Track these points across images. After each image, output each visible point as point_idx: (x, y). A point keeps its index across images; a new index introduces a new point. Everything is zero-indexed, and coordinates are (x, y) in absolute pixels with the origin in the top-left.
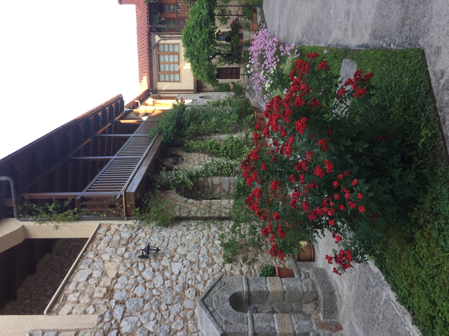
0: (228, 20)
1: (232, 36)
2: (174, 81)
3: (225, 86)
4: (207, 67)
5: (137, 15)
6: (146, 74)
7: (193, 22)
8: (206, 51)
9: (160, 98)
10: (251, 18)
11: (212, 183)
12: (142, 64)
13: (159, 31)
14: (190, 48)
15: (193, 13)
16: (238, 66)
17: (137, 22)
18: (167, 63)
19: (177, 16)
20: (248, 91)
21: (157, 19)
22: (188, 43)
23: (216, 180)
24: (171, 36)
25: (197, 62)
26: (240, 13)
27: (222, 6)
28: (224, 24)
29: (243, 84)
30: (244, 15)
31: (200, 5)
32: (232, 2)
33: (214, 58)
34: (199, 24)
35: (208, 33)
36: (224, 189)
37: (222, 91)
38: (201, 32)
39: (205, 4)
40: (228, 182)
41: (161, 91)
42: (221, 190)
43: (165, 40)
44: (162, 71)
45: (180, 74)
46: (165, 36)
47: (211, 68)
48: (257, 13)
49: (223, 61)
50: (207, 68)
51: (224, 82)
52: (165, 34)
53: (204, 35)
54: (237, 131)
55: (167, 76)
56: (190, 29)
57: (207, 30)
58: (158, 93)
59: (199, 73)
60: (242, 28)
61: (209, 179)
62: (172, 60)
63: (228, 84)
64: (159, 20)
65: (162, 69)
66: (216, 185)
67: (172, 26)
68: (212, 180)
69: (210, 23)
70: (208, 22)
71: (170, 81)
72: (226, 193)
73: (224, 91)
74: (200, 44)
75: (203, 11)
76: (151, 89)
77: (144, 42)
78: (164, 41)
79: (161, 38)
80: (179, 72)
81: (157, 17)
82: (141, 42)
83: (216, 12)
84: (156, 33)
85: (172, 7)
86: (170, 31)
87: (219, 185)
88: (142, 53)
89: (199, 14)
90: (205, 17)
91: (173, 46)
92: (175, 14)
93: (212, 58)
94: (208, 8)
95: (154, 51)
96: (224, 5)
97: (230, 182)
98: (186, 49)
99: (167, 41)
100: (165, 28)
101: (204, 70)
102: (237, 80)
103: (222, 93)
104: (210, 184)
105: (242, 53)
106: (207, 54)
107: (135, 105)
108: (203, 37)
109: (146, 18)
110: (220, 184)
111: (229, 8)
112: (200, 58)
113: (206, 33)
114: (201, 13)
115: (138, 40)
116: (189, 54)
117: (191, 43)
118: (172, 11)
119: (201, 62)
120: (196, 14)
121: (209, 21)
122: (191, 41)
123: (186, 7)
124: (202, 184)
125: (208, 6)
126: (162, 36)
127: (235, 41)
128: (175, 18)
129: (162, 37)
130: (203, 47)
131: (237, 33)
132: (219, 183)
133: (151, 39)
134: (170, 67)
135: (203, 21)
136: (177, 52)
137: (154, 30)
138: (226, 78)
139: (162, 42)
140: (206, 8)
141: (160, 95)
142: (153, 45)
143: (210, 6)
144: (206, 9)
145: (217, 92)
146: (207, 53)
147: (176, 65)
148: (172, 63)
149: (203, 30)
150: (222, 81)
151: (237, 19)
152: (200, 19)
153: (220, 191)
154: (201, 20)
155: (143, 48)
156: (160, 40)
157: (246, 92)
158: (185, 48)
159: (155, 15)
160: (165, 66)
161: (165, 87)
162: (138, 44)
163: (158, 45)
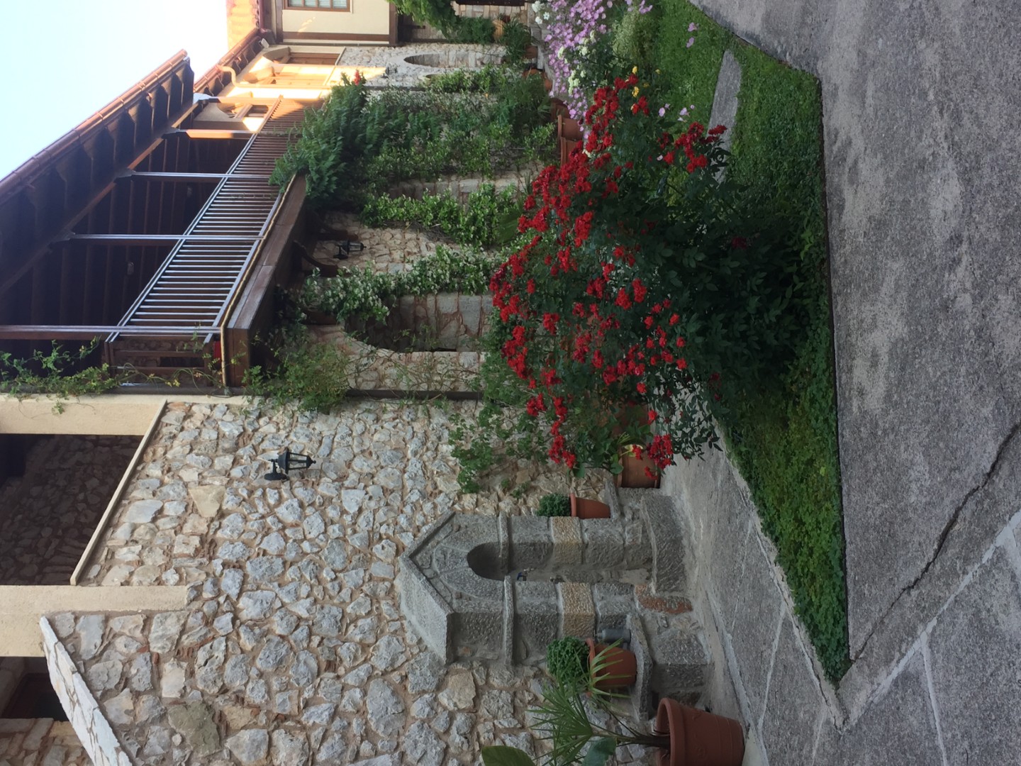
2: (333, 8)
3: (480, 26)
9: (292, 59)
11: (437, 309)
23: (448, 303)
29: (532, 23)
36: (466, 326)
37: (472, 42)
40: (479, 308)
41: (294, 35)
42: (459, 327)
51: (478, 16)
54: (508, 168)
58: (285, 41)
61: (429, 299)
63: (489, 20)
66: (446, 315)
71: (319, 8)
72: (471, 335)
73: (477, 42)
76: (263, 31)
87: (455, 314)
97: (482, 309)
103: (471, 46)
104: (432, 312)
107: (221, 83)
110: (458, 314)
124: (412, 312)
132: (455, 310)
141: (289, 49)
145: (458, 42)
150: (473, 12)
153: (458, 332)
157: (540, 50)
161: (305, 24)
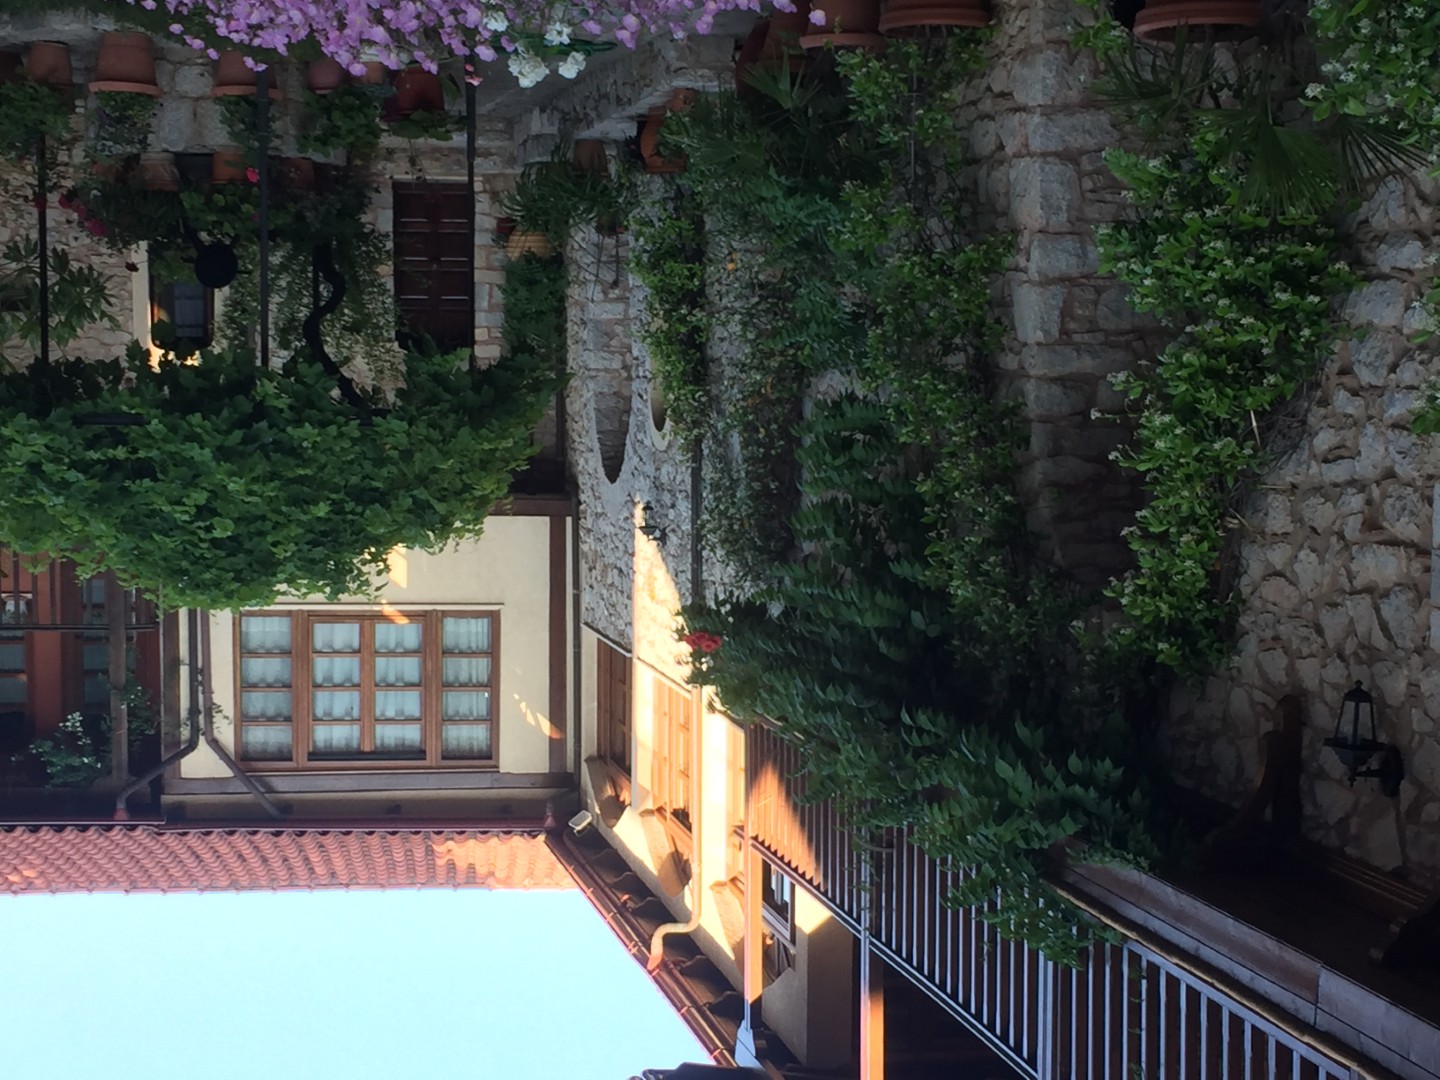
0: (75, 266)
1: (191, 236)
2: (493, 652)
3: (523, 293)
4: (421, 429)
5: (50, 887)
6: (441, 849)
7: (98, 526)
8: (306, 434)
9: (616, 758)
10: (65, 94)
12: (370, 867)
13: (153, 753)
14: (280, 553)
15: (34, 522)
16: (387, 196)
17: (91, 885)
18: (368, 704)
19: (53, 627)
20: (572, 120)
21: (75, 761)
24: (184, 672)
25: (382, 498)
26: (22, 178)
28: (99, 291)
29: (511, 161)
30: (38, 146)
33: (345, 372)
34: (114, 483)
35: (175, 418)
37: (561, 312)
38: (173, 472)
41: (556, 747)
43: (211, 709)
44: (424, 739)
45: (445, 614)
46: (184, 713)
47: (433, 400)
48: (28, 47)
49: (360, 308)
50: (432, 425)
51: (499, 296)
52: (174, 709)
53: (194, 451)
55: (460, 702)
56: (146, 545)
57: (155, 425)
58: (570, 767)
59: (467, 488)
60: (137, 157)
62: (343, 667)
63: (509, 270)
64: (80, 752)
65: (411, 734)
67: (119, 660)
69: (106, 403)
70: (93, 418)
71: (492, 684)
73: (562, 299)
74: (255, 480)
75: (21, 453)
76: (549, 822)
77: (223, 849)
78: (218, 719)
79: (202, 739)
80: (429, 620)
81: (58, 763)
82: (225, 867)
83: (18, 352)
84: (167, 772)
86: (149, 674)
88: (297, 862)
89: (41, 485)
90: (62, 442)
91: (253, 653)
92: (38, 634)
93: (346, 384)
95: (286, 786)
98: (290, 581)
99: (216, 699)
100: (131, 713)
101: (446, 455)
102: (482, 204)
103: (573, 313)
105: (318, 158)
106: (333, 430)
107: (702, 971)
108: (203, 455)
109: (70, 835)
112: (354, 480)
113: (173, 429)
114: (34, 468)
115: (211, 887)
116: (324, 561)
117: (248, 545)
118: (13, 655)
119: (384, 472)
120: (42, 506)
121: (85, 406)
122: (233, 545)
126: (185, 733)
127: (231, 210)
128: (63, 637)
129: (195, 731)
130: (275, 457)
131: (172, 198)
133: (206, 806)
134: (391, 679)
135: (94, 455)
136: (294, 629)
137: (144, 785)
138: (468, 286)
139: (225, 732)
142: (247, 797)
144: (6, 430)
146: (323, 425)
147: (383, 634)
148: (367, 667)
149: (154, 453)
150: (491, 309)
151: (68, 199)
152: (72, 475)
154: (84, 467)
155: (265, 860)
156: (215, 744)
157: (585, 134)
158: (284, 587)
159: (51, 776)
160: (390, 713)
161: (530, 719)
162: (235, 885)
163: (244, 760)
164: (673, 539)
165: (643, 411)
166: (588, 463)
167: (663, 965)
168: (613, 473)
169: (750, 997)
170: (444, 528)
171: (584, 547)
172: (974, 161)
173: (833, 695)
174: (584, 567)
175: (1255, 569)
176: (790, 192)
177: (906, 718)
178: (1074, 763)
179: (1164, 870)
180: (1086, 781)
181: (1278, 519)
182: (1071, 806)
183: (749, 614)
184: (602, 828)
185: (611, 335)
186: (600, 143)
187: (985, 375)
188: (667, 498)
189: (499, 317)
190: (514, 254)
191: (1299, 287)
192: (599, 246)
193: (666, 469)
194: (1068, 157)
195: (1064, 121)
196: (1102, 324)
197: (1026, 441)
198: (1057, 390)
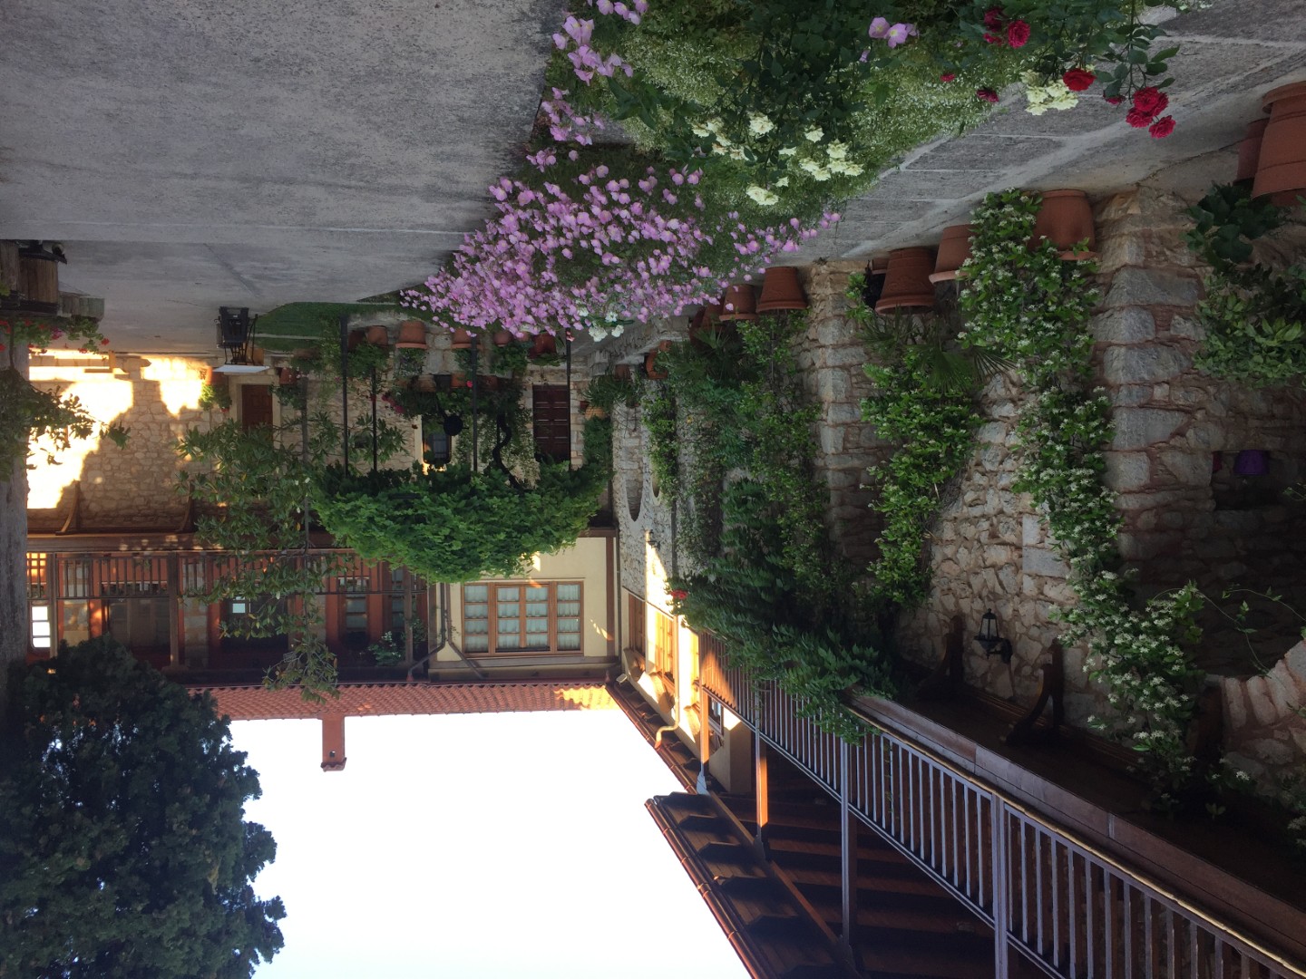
0: (388, 427)
1: (442, 412)
2: (580, 600)
3: (592, 435)
4: (547, 498)
5: (377, 713)
6: (557, 692)
7: (400, 546)
8: (494, 502)
9: (638, 649)
10: (385, 349)
11: (1144, 490)
12: (524, 701)
13: (424, 650)
14: (483, 557)
15: (370, 544)
16: (530, 392)
17: (396, 712)
18: (523, 625)
19: (379, 592)
20: (614, 356)
21: (389, 654)
22: (466, 562)
23: (1130, 471)
24: (439, 612)
25: (529, 530)
26: (365, 387)
27: (345, 446)
28: (400, 438)
29: (587, 375)
30: (372, 373)
31: (344, 523)
32: (333, 414)
33: (512, 472)
34: (407, 526)
35: (435, 495)
36: (1173, 435)
37: (610, 443)
38: (434, 520)
39: (340, 505)
40: (1141, 412)
41: (610, 644)
42: (1174, 447)
43: (451, 629)
44: (549, 641)
45: (558, 583)
46: (438, 631)
47: (552, 485)
48: (368, 329)
49: (518, 443)
50: (552, 496)
51: (581, 436)
52: (434, 630)
53: (443, 510)
54: (799, 385)
55: (566, 624)
56: (422, 554)
57: (426, 499)
59: (568, 525)
60: (417, 377)
61: (1124, 506)
62: (511, 609)
63: (586, 425)
64: (391, 650)
65: (543, 639)
66: (1152, 472)
67: (408, 607)
68: (1130, 492)
69: (403, 489)
70: (398, 496)
71: (580, 615)
72: (1188, 425)
73: (610, 437)
74: (471, 523)
75: (364, 513)
76: (607, 679)
77: (457, 694)
78: (454, 634)
79: (447, 643)
80: (551, 586)
81: (381, 655)
82: (458, 702)
83: (363, 467)
84: (431, 659)
85: (350, 603)
86: (422, 613)
87: (1152, 458)
88: (491, 700)
89: (373, 527)
90: (383, 507)
91: (470, 603)
92: (372, 595)
93: (512, 478)
94: (353, 494)
95: (486, 664)
96: (342, 440)
97: (1141, 407)
98: (488, 569)
99: (453, 624)
100: (414, 631)
101: (559, 510)
102: (573, 395)
103: (615, 444)
104: (1149, 500)
105: (499, 375)
106: (507, 499)
108: (448, 512)
109: (387, 688)
110: (1151, 452)
111: (350, 425)
112: (517, 522)
113: (434, 500)
114: (371, 519)
115: (452, 712)
116: (503, 560)
117: (468, 553)
118: (361, 605)
119: (530, 518)
120: (374, 537)
121: (394, 491)
122: (461, 553)
123: (350, 565)
124: (1148, 537)
125: (348, 495)
126: (439, 640)
127: (460, 400)
128: (383, 597)
129: (444, 639)
130: (480, 512)
131: (433, 395)
132: (1144, 457)
133: (449, 674)
134: (534, 613)
135: (398, 513)
136: (489, 591)
137: (420, 665)
138: (567, 432)
139: (457, 639)
140: (353, 503)
141: (626, 649)
142: (465, 668)
143: (347, 490)
144: (358, 503)
146: (502, 497)
147: (530, 593)
148: (522, 608)
149: (425, 512)
150: (578, 443)
151: (386, 397)
152: (388, 523)
154: (393, 519)
155: (476, 699)
156: (453, 645)
157: (620, 362)
158: (484, 572)
159: (378, 661)
160: (533, 629)
161: (598, 631)
162: (462, 711)
163: (467, 652)
164: (663, 547)
165: (648, 488)
166: (623, 513)
167: (662, 746)
168: (635, 515)
169: (703, 760)
170: (558, 543)
171: (622, 551)
172: (801, 371)
173: (740, 618)
174: (622, 561)
175: (938, 557)
176: (716, 387)
177: (775, 628)
178: (855, 649)
179: (899, 699)
180: (861, 657)
181: (948, 533)
182: (854, 669)
183: (700, 581)
184: (632, 682)
185: (633, 454)
186: (627, 366)
187: (808, 469)
188: (660, 528)
189: (581, 446)
190: (588, 417)
191: (956, 426)
192: (627, 413)
193: (660, 514)
194: (844, 367)
195: (842, 351)
196: (862, 444)
197: (828, 499)
198: (842, 475)
